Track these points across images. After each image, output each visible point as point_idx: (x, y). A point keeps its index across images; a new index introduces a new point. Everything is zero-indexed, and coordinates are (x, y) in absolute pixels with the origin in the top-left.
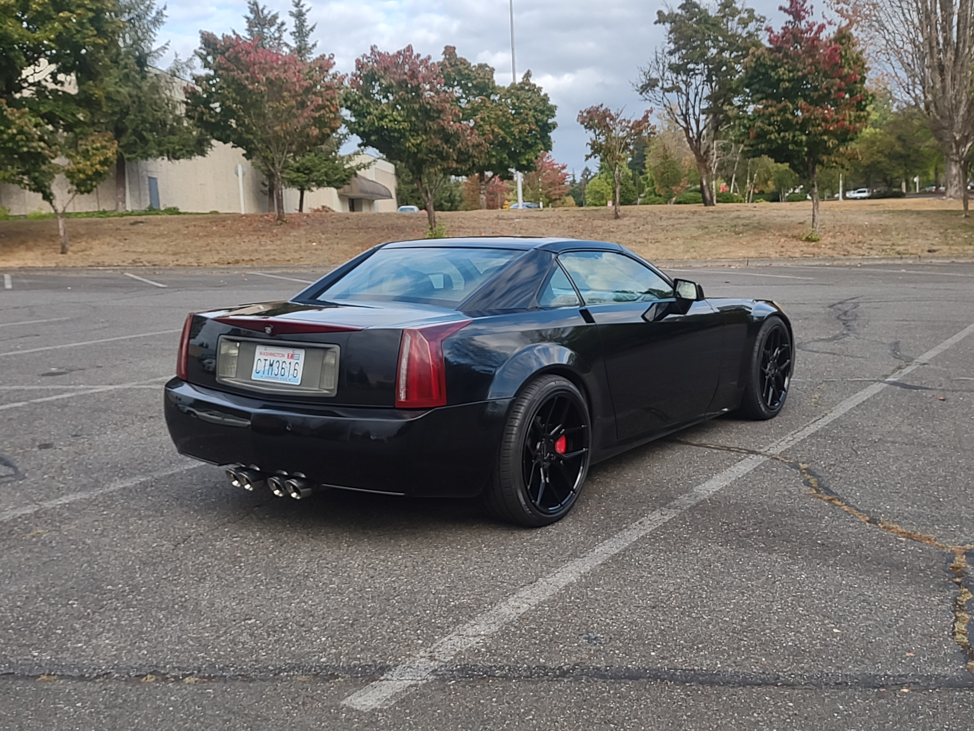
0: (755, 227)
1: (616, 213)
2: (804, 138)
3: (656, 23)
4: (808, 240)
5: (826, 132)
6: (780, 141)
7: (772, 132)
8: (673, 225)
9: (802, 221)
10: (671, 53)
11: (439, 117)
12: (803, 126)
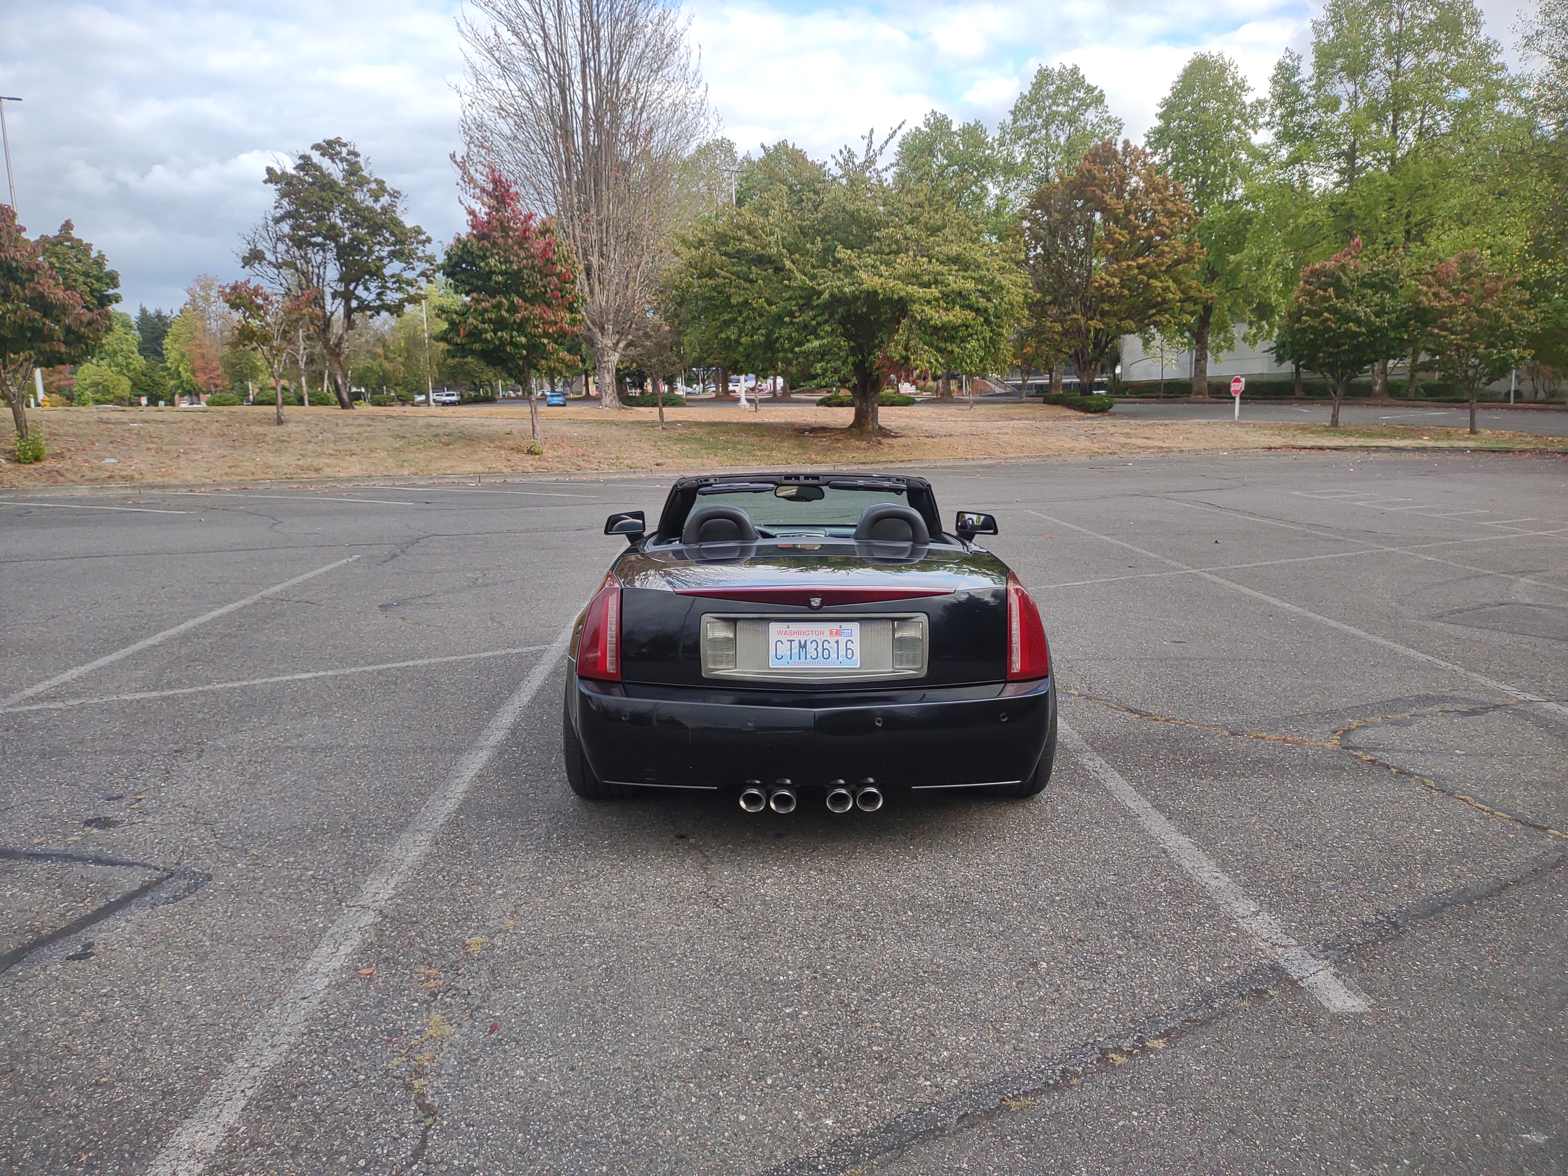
0: (460, 437)
1: (279, 417)
2: (523, 340)
3: (265, 182)
4: (530, 452)
5: (546, 335)
6: (497, 342)
7: (486, 332)
8: (359, 434)
9: (508, 431)
10: (277, 221)
11: (31, 280)
12: (521, 327)
